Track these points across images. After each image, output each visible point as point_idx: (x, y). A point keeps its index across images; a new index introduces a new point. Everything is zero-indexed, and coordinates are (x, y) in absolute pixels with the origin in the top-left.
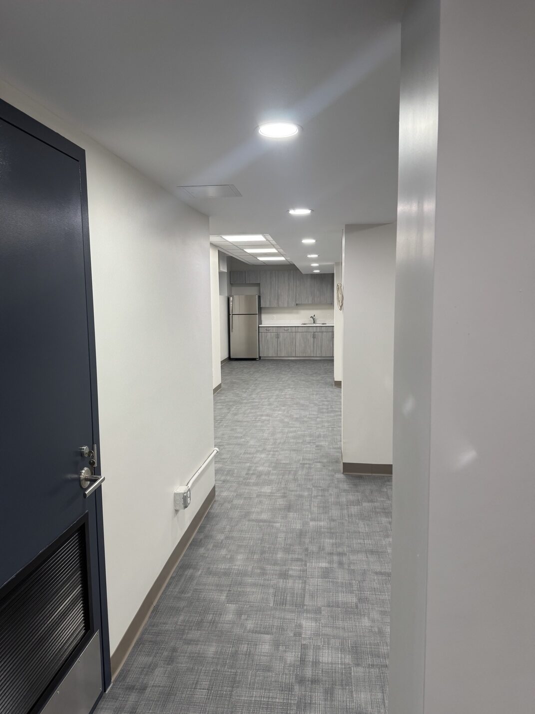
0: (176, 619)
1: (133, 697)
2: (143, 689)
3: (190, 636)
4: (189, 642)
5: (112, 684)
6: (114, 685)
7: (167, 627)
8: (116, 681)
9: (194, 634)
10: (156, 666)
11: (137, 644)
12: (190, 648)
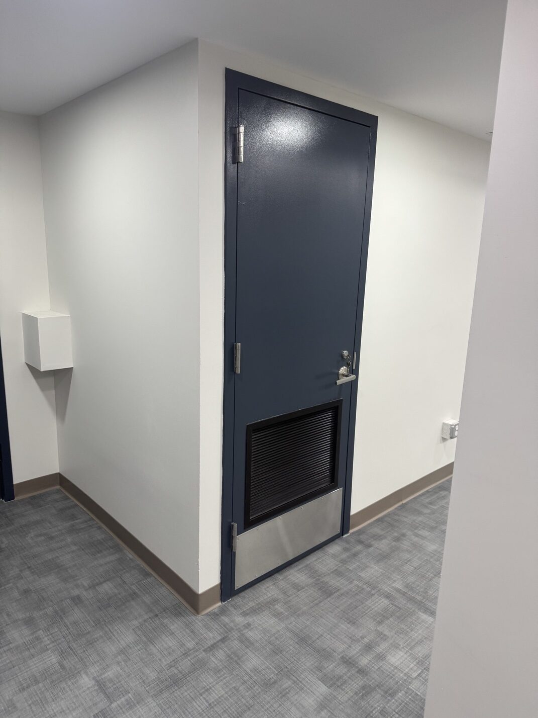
0: (415, 518)
1: (359, 547)
2: (369, 546)
3: (420, 532)
4: (417, 535)
5: (348, 534)
6: (350, 535)
7: (405, 520)
8: (353, 533)
9: (425, 533)
10: (385, 538)
11: (378, 520)
12: (416, 539)
